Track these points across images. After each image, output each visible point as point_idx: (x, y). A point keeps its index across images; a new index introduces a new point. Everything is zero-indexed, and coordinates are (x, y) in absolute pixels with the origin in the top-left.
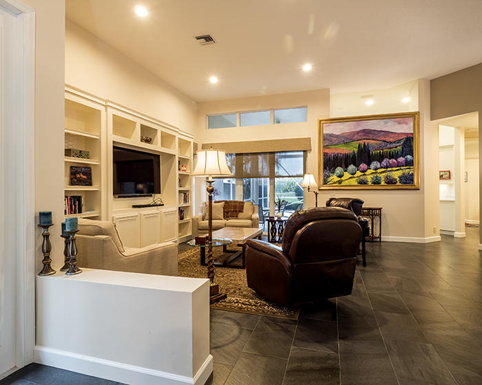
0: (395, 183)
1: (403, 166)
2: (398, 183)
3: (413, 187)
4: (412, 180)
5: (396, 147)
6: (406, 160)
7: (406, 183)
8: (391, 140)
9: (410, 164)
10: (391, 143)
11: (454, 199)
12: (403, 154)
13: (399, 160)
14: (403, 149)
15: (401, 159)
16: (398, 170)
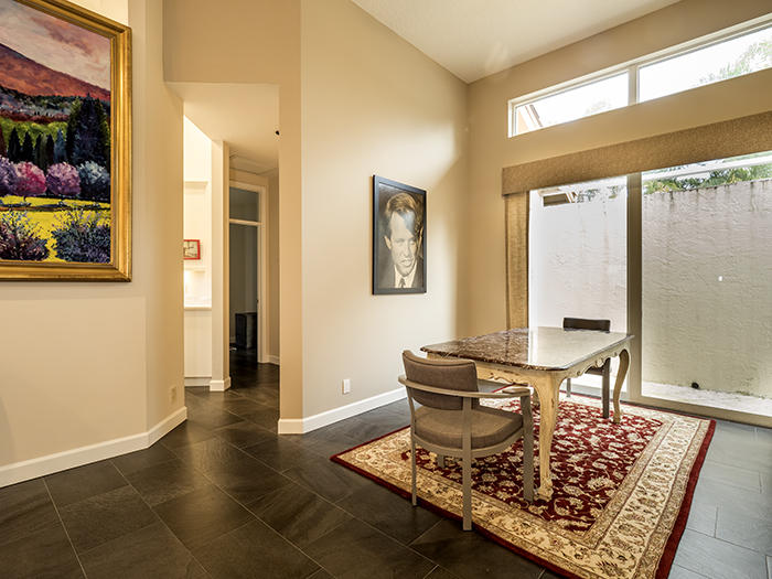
0: (40, 257)
1: (72, 196)
2: (52, 258)
3: (107, 274)
4: (107, 250)
5: (44, 121)
6: (84, 177)
7: (84, 259)
8: (22, 86)
9: (98, 192)
10: (18, 96)
11: (209, 305)
12: (72, 154)
13: (55, 170)
14: (70, 133)
15: (64, 171)
16: (50, 208)
